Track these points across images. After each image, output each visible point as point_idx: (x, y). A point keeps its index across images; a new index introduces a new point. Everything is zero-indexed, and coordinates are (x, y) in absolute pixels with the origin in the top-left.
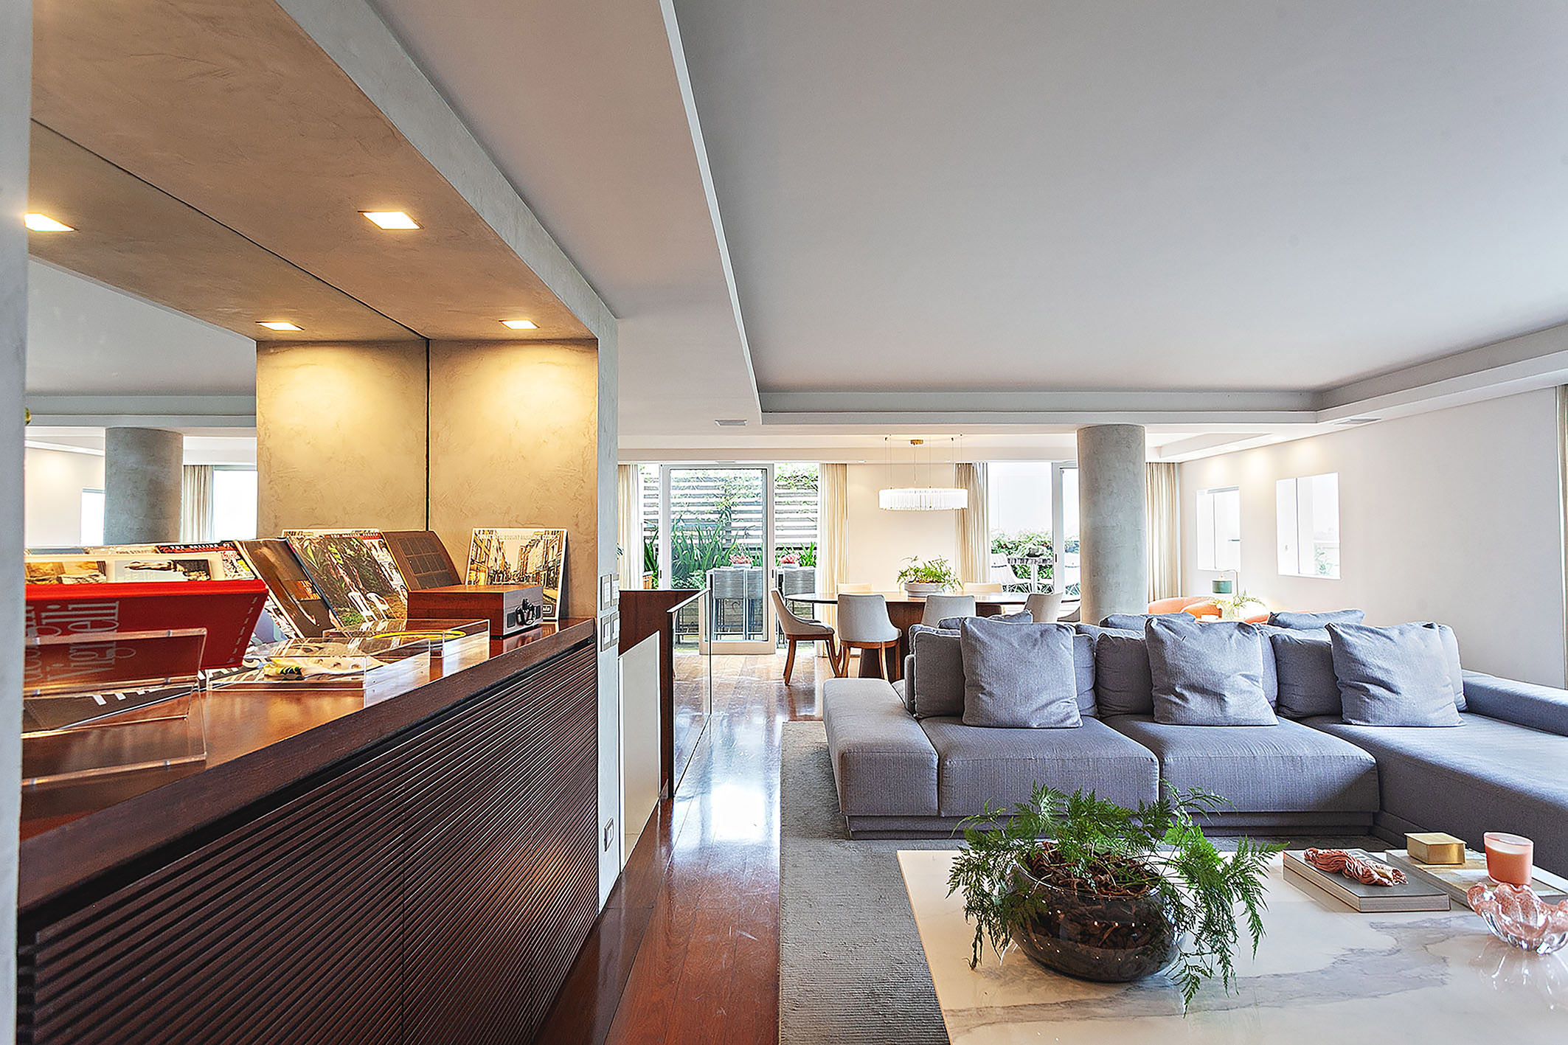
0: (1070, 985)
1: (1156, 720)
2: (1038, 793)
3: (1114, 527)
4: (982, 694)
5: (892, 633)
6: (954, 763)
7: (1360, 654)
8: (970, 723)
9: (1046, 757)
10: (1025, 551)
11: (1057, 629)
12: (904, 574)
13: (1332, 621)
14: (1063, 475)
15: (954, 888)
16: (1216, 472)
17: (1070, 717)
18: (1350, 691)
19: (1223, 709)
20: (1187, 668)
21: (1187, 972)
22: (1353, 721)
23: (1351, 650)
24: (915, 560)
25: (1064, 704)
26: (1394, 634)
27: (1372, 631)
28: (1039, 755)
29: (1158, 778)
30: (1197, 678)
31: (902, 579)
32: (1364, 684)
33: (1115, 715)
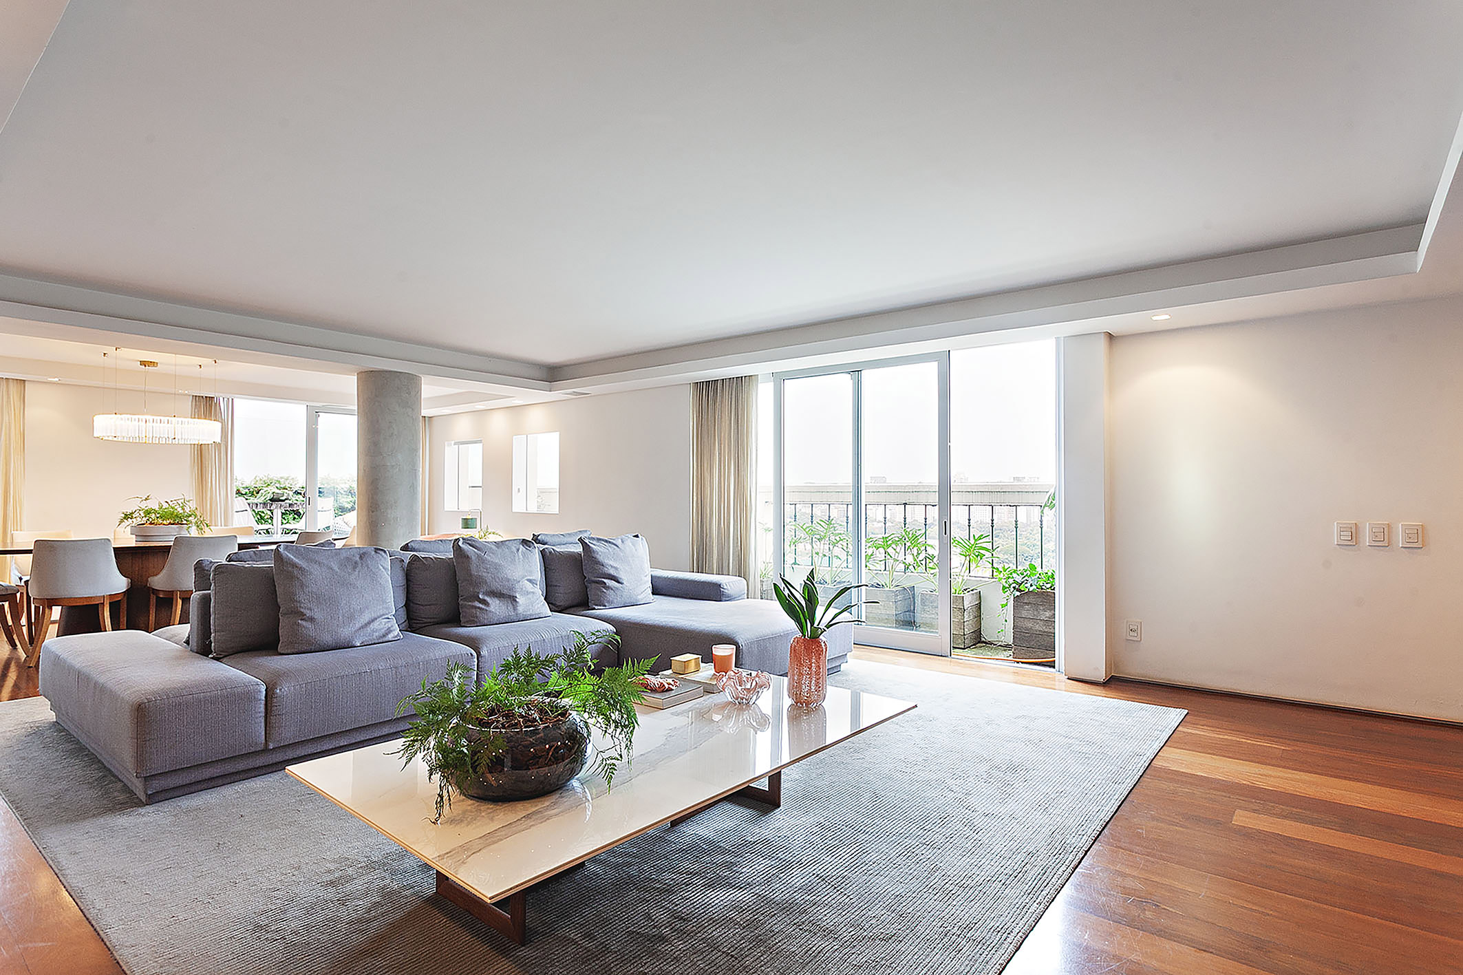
0: (520, 805)
1: (463, 625)
2: (452, 670)
3: (393, 466)
4: (301, 620)
5: (119, 583)
6: (284, 690)
7: (601, 558)
8: (289, 651)
9: (381, 668)
10: (269, 495)
11: (375, 552)
12: (127, 516)
13: (583, 536)
14: (319, 418)
15: (411, 759)
16: (463, 427)
17: (391, 631)
18: (594, 585)
19: (515, 609)
20: (488, 577)
21: (604, 762)
22: (596, 607)
23: (595, 555)
24: (146, 499)
25: (385, 620)
26: (619, 542)
27: (606, 541)
28: (374, 667)
29: (476, 669)
30: (496, 586)
31: (127, 522)
32: (603, 580)
33: (424, 627)
